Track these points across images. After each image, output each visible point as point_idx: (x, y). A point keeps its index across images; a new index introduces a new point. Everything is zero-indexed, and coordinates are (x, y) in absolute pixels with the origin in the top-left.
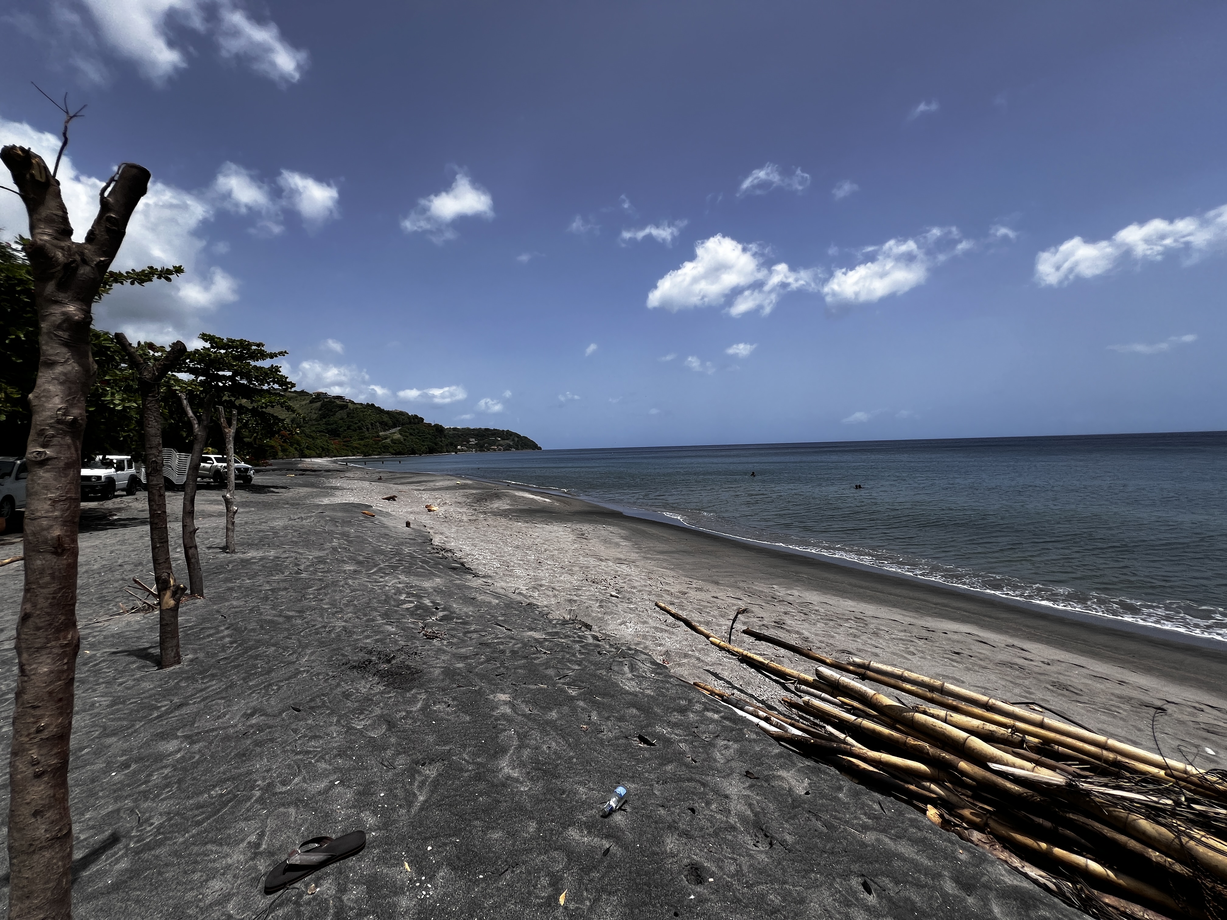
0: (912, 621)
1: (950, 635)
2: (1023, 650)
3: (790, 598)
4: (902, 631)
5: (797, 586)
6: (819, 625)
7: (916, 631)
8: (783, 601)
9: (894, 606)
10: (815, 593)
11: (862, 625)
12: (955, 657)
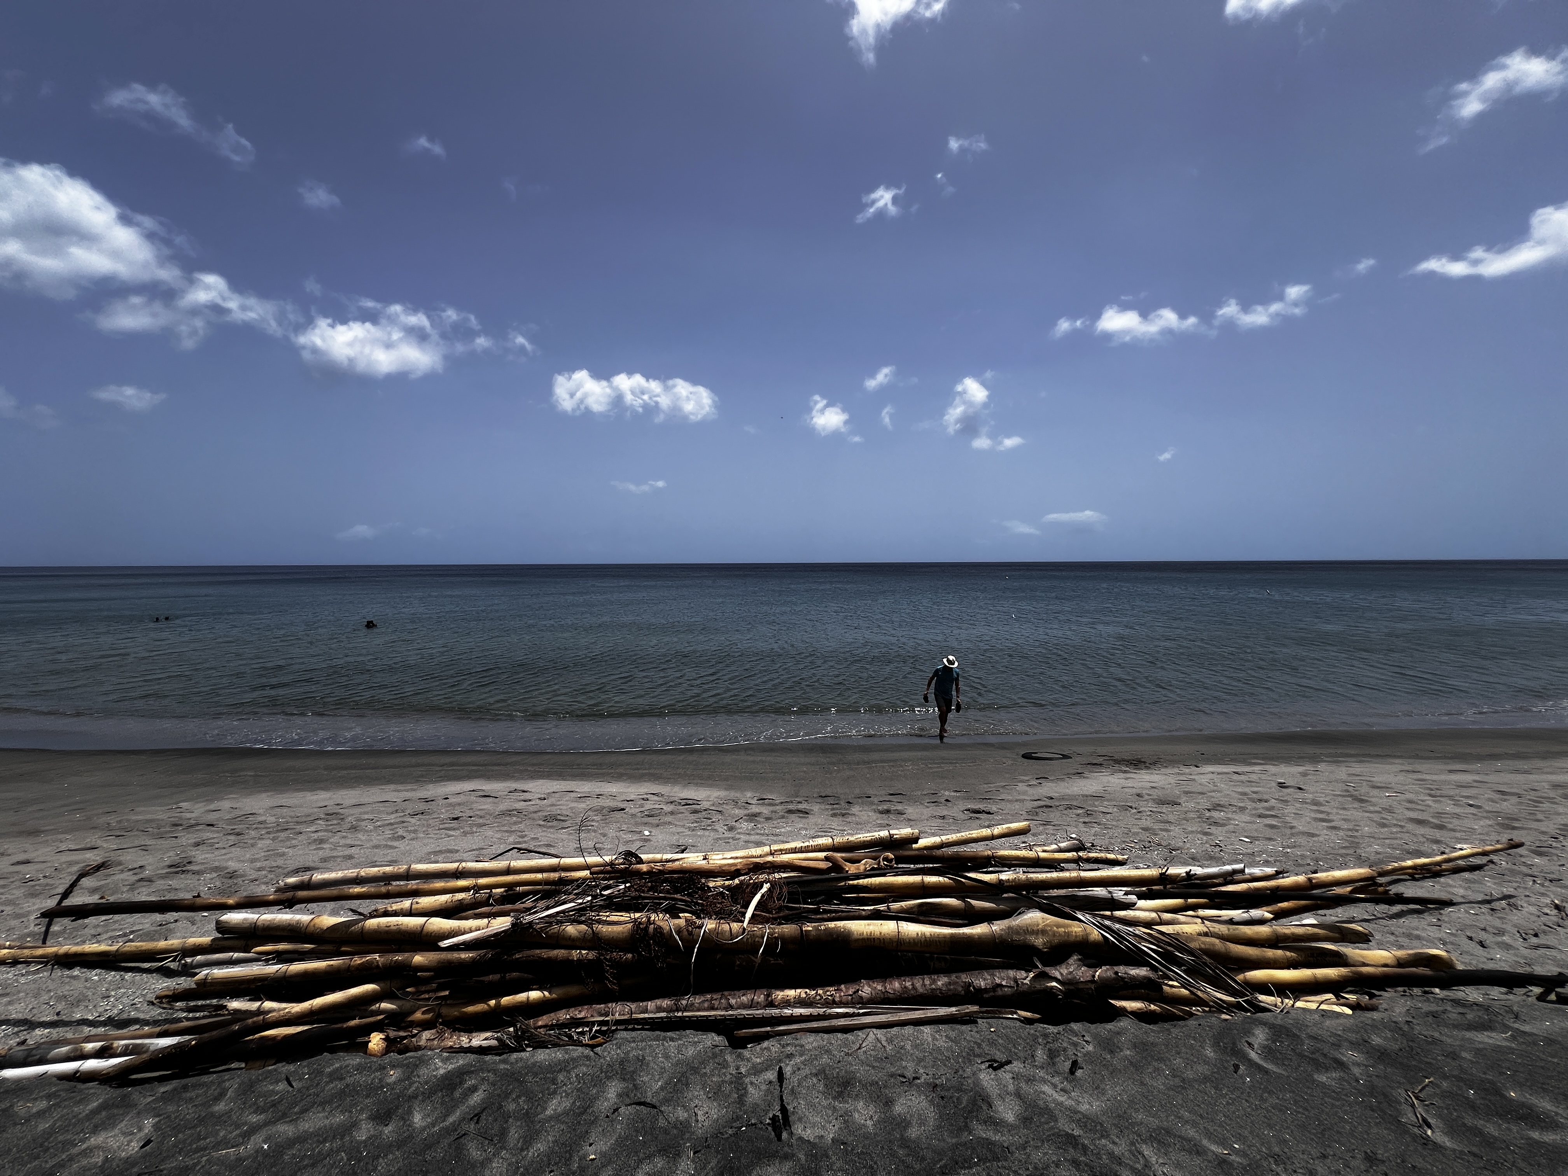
0: (408, 795)
1: (452, 800)
2: (524, 791)
3: (211, 817)
4: (392, 813)
5: (231, 793)
6: (260, 844)
7: (410, 808)
8: (198, 824)
9: (389, 782)
10: (264, 795)
11: (335, 822)
12: (455, 824)
